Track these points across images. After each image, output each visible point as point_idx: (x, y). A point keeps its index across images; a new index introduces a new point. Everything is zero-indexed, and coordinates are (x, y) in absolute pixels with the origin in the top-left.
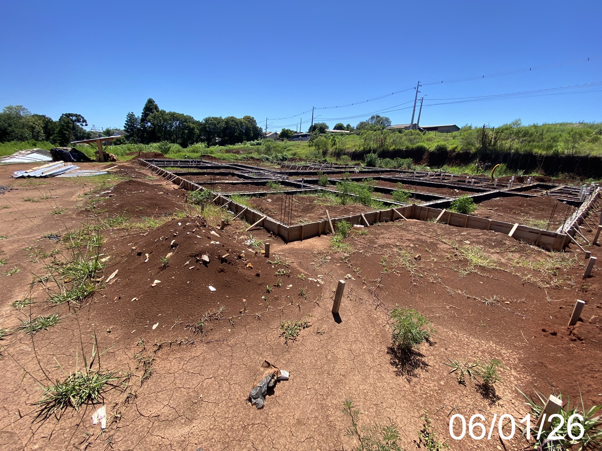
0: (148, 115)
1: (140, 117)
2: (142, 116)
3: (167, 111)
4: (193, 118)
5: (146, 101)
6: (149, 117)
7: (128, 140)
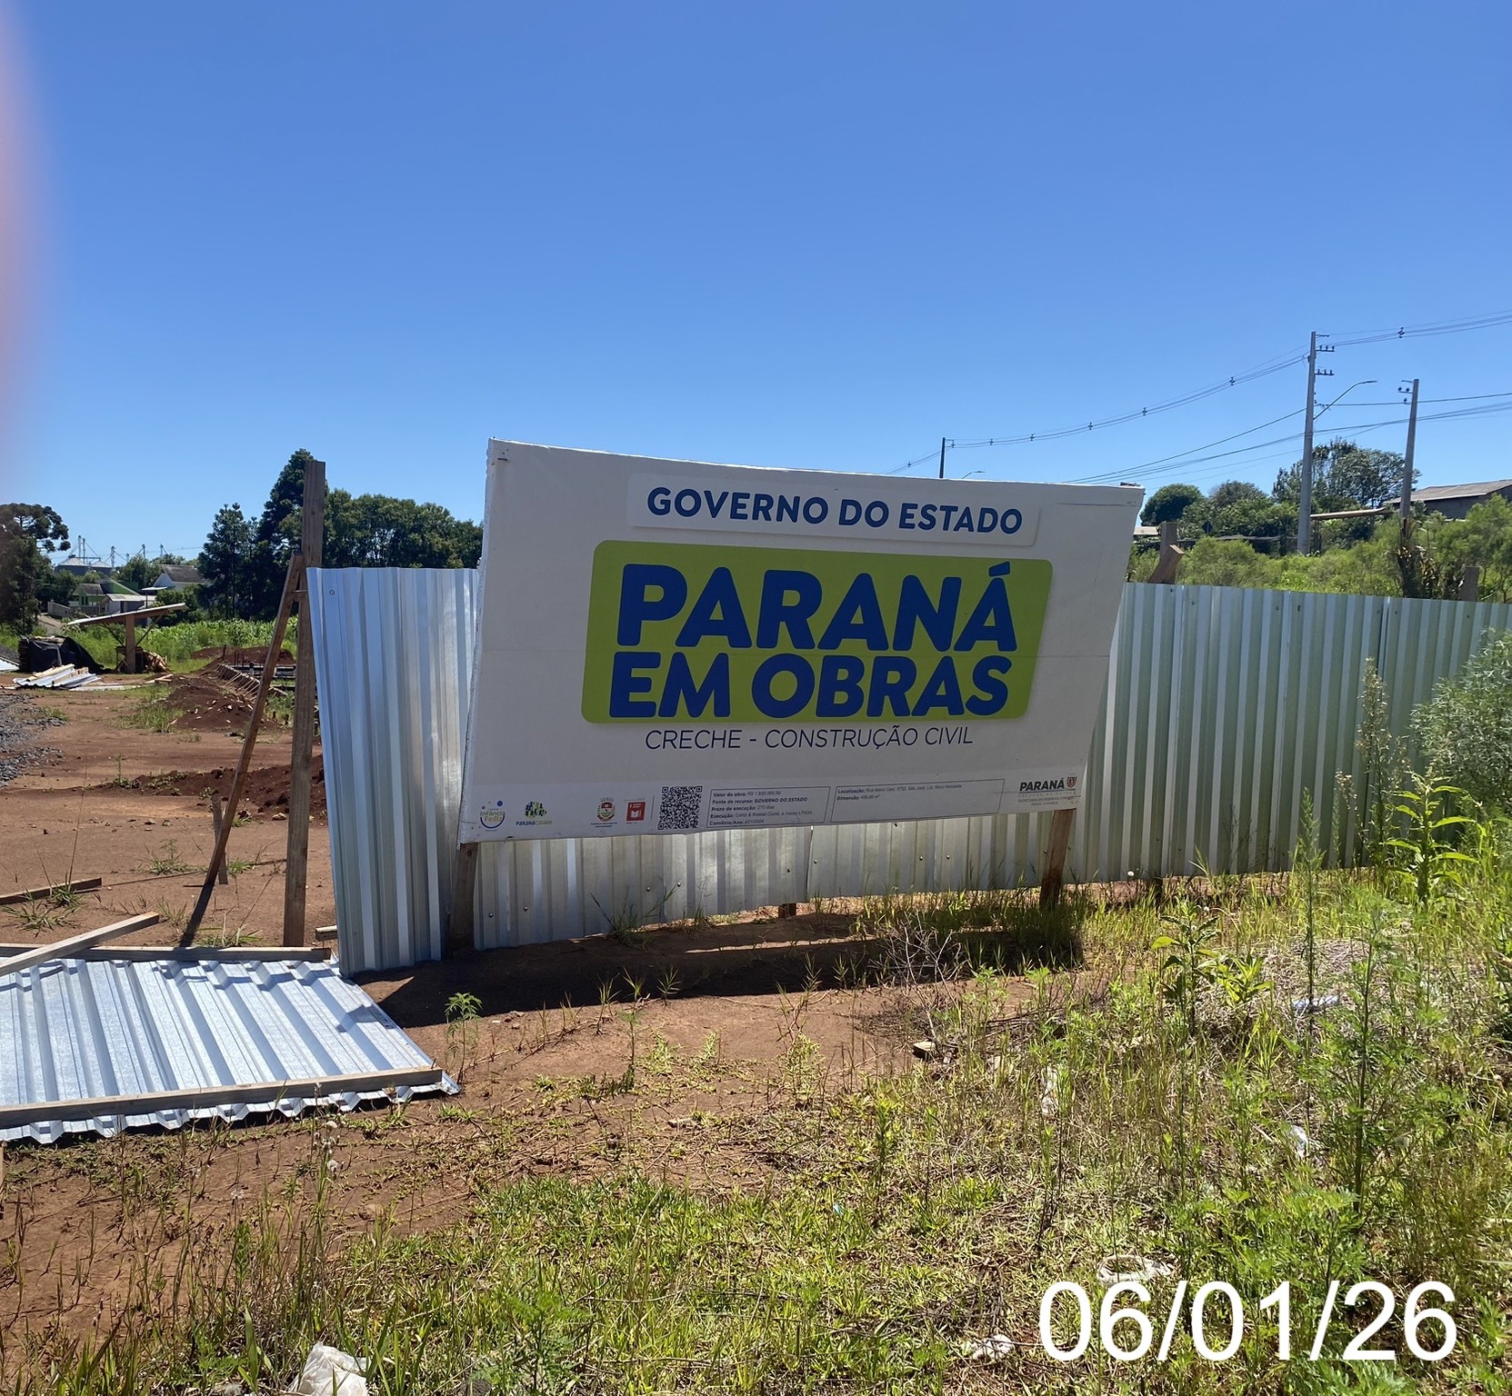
0: (288, 510)
1: (259, 519)
2: (266, 515)
3: (355, 496)
4: (447, 513)
5: (285, 461)
6: (289, 519)
7: (205, 605)
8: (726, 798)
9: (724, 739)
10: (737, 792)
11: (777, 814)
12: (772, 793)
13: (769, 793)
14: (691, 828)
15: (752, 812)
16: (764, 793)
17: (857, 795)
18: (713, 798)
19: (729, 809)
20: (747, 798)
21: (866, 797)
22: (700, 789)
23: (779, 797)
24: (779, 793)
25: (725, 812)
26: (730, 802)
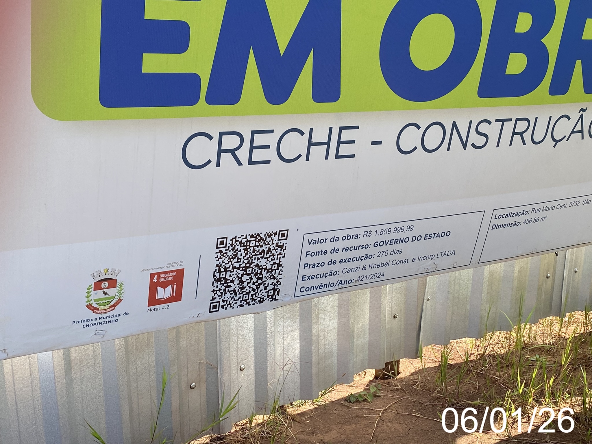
8: (328, 246)
9: (328, 144)
10: (345, 233)
11: (405, 261)
12: (401, 229)
13: (397, 230)
14: (267, 302)
15: (368, 262)
16: (389, 231)
17: (517, 219)
18: (307, 248)
19: (332, 262)
20: (363, 241)
21: (529, 221)
22: (284, 234)
23: (410, 234)
24: (411, 228)
25: (326, 269)
26: (335, 251)
